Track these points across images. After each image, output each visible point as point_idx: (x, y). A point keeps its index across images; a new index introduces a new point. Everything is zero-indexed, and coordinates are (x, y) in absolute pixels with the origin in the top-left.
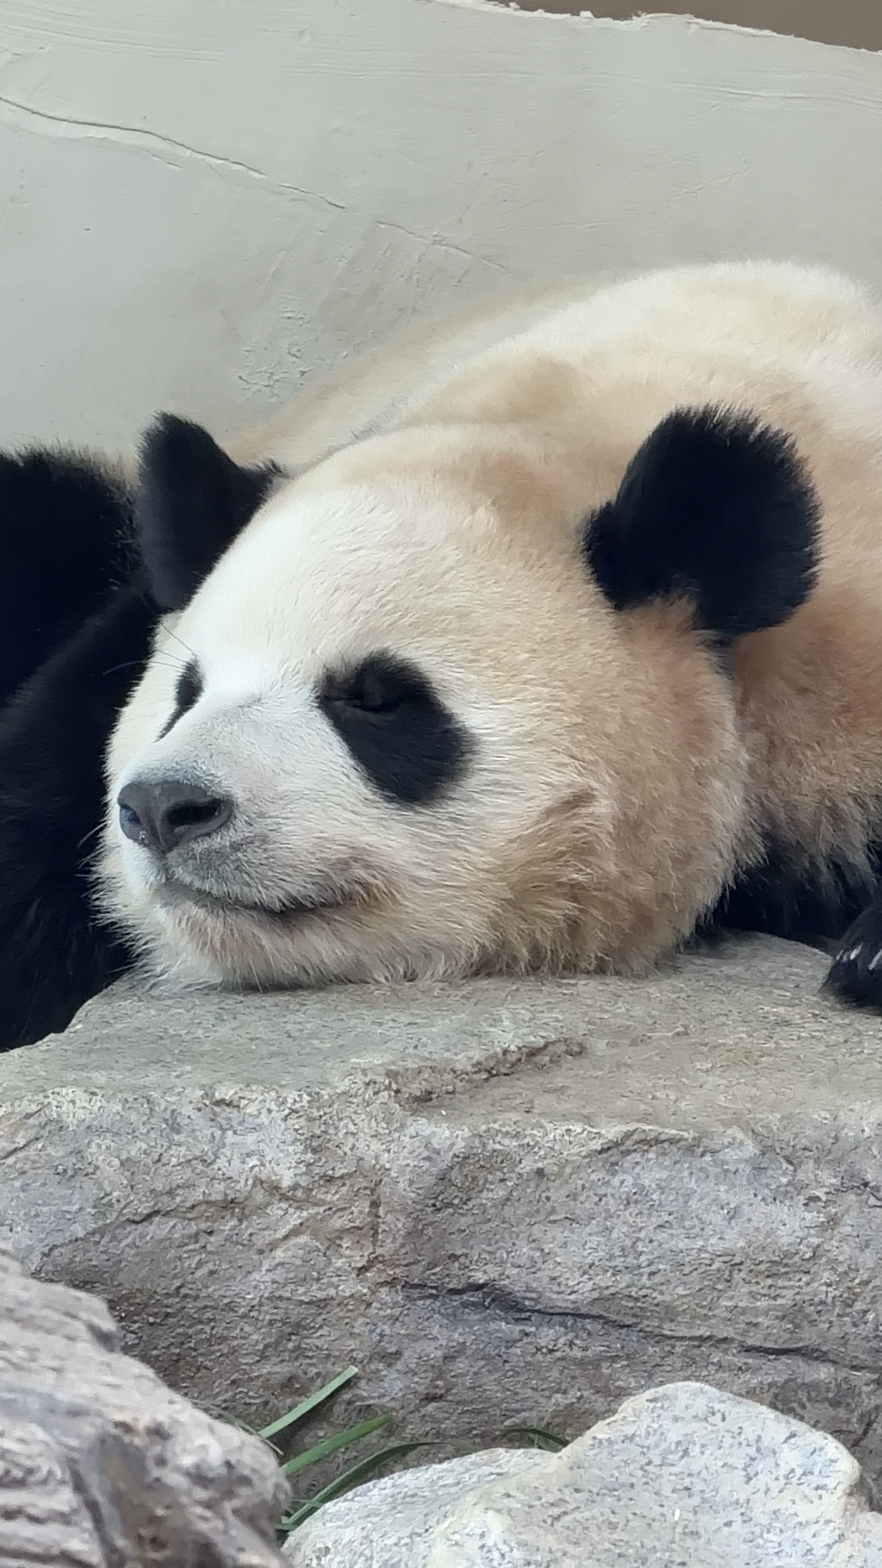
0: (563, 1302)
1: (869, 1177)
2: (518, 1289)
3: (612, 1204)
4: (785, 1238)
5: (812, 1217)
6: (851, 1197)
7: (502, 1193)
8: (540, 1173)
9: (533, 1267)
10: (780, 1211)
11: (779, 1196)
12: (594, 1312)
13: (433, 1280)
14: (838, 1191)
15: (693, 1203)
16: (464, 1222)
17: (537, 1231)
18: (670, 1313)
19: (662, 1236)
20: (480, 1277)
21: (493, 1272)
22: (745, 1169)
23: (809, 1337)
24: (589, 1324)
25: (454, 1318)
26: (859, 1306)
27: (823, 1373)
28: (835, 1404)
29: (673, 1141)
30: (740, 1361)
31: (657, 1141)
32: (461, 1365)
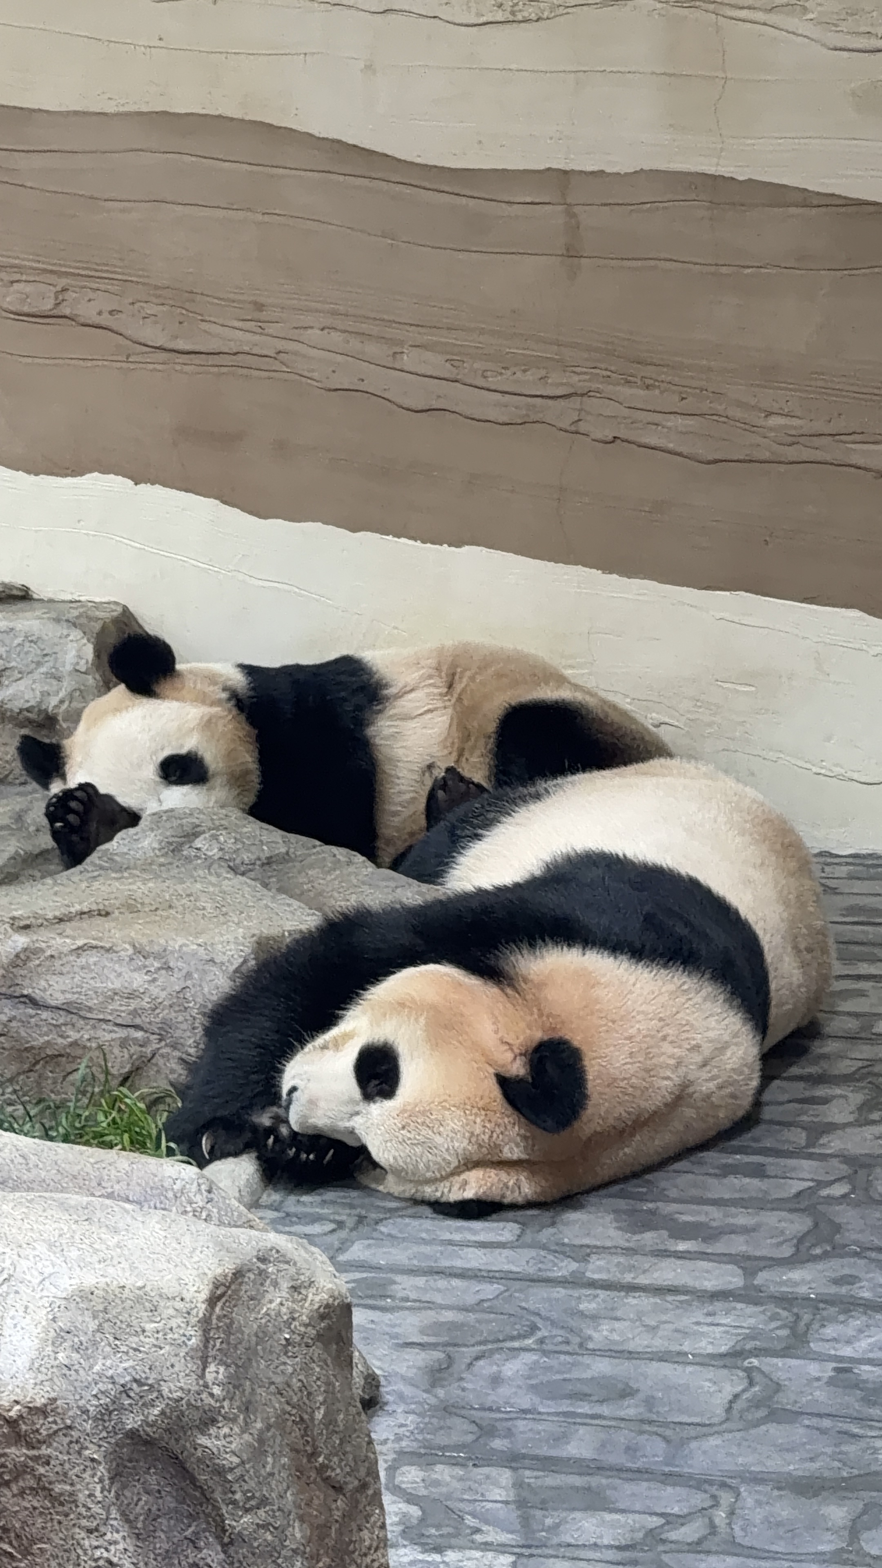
0: (53, 1003)
1: (171, 965)
2: (38, 998)
3: (76, 969)
4: (135, 985)
5: (147, 978)
6: (163, 972)
7: (37, 962)
8: (52, 956)
9: (45, 990)
10: (136, 975)
11: (137, 969)
12: (64, 1007)
13: (9, 992)
14: (159, 969)
15: (106, 971)
16: (22, 972)
17: (48, 977)
18: (90, 1009)
19: (92, 982)
20: (25, 992)
21: (30, 990)
22: (127, 959)
23: (138, 1021)
24: (61, 1012)
25: (14, 1007)
26: (158, 1011)
27: (139, 1034)
28: (141, 1046)
29: (102, 947)
30: (111, 1028)
31: (96, 947)
32: (14, 1024)
